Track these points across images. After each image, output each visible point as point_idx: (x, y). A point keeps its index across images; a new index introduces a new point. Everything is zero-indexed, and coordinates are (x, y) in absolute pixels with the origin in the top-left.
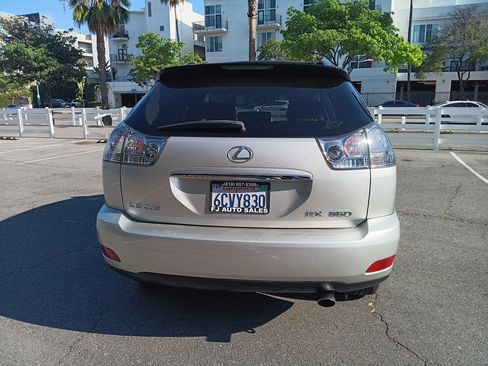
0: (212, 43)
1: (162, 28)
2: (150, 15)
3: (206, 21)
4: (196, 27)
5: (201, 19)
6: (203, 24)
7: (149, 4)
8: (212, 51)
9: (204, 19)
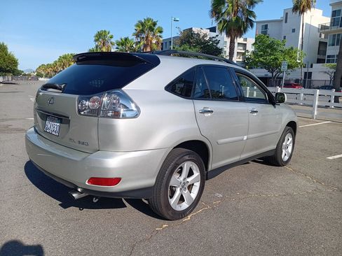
0: (334, 39)
1: (294, 31)
2: (286, 22)
3: (331, 23)
4: (323, 27)
5: (327, 21)
6: (329, 25)
7: (287, 14)
8: (333, 45)
9: (329, 21)
